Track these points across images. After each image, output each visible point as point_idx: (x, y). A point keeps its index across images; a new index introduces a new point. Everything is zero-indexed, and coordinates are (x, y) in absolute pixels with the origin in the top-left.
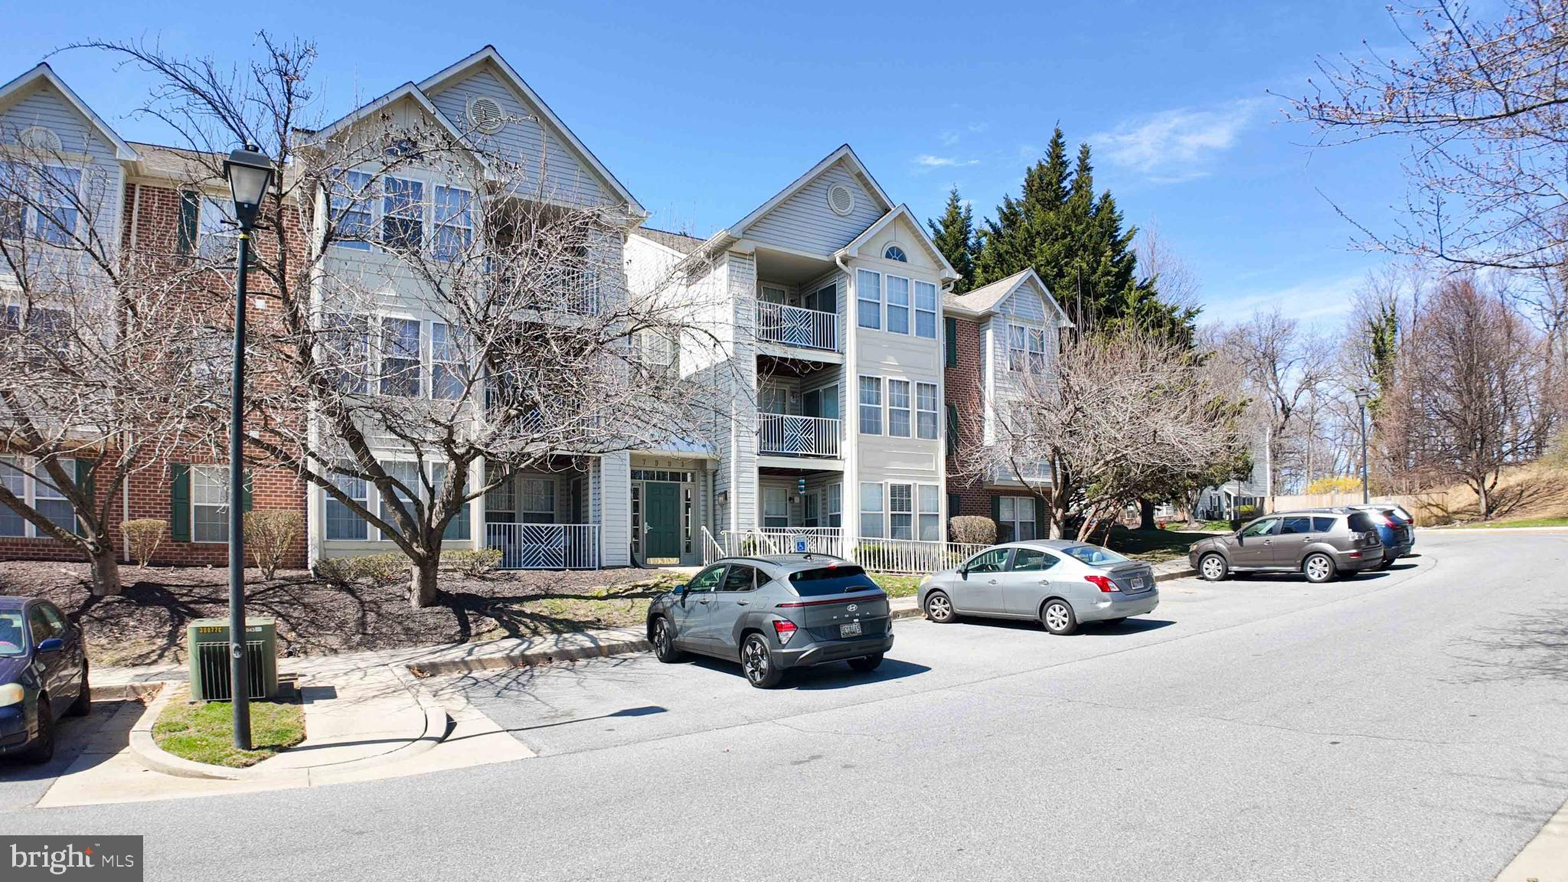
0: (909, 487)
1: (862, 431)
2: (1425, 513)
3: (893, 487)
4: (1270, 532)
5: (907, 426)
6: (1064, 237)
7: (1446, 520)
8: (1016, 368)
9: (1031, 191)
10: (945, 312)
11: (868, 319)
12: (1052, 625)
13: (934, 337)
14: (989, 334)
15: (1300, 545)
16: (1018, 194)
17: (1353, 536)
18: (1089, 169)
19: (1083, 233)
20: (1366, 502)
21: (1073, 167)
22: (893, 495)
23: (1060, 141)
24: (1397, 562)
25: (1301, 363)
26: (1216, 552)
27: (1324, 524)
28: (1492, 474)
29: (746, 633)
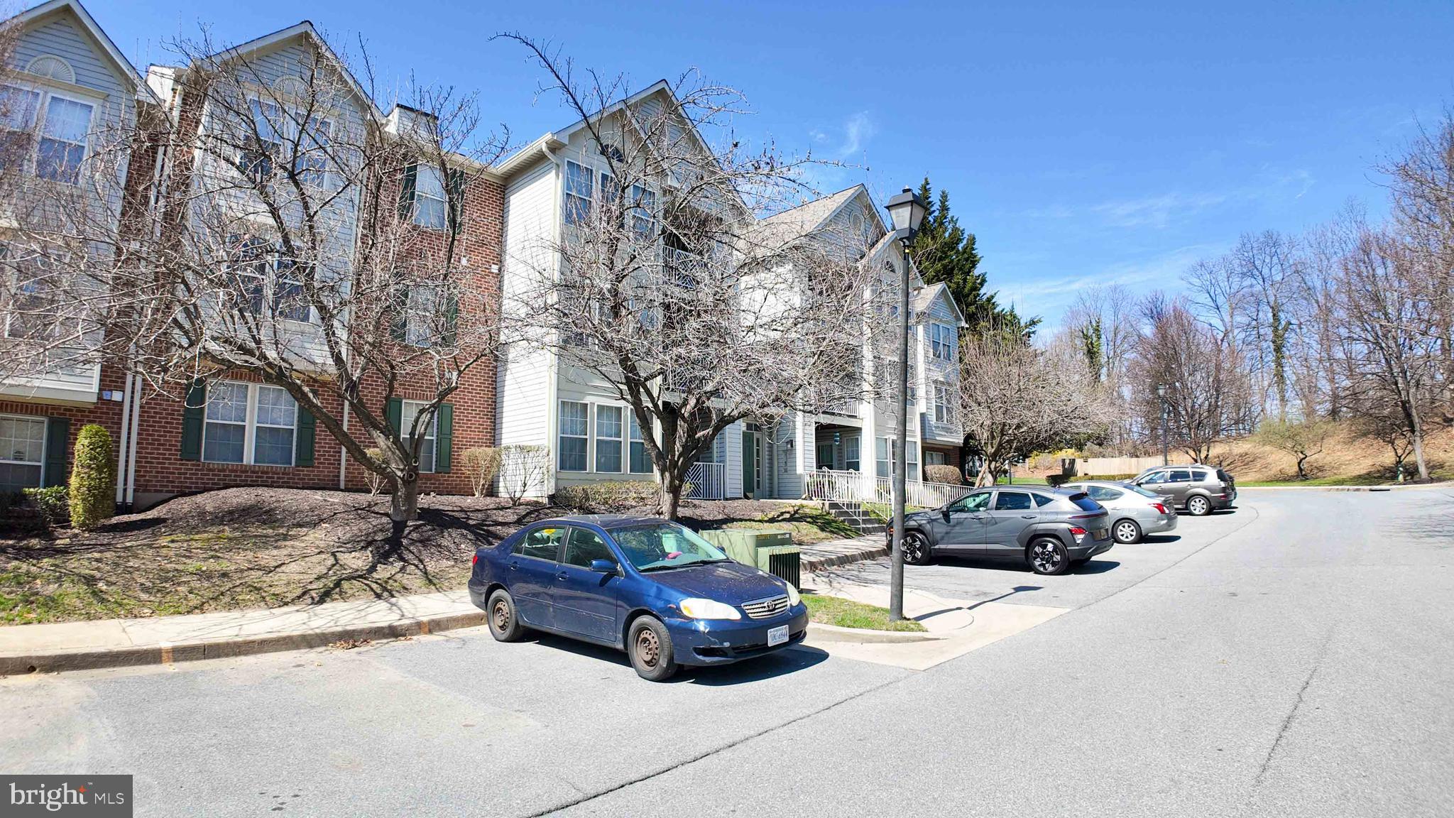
8: (938, 355)
12: (1123, 538)
14: (920, 328)
15: (1184, 490)
17: (1221, 484)
18: (947, 209)
19: (954, 258)
21: (936, 207)
23: (928, 187)
27: (1199, 476)
28: (1206, 447)
29: (1037, 538)
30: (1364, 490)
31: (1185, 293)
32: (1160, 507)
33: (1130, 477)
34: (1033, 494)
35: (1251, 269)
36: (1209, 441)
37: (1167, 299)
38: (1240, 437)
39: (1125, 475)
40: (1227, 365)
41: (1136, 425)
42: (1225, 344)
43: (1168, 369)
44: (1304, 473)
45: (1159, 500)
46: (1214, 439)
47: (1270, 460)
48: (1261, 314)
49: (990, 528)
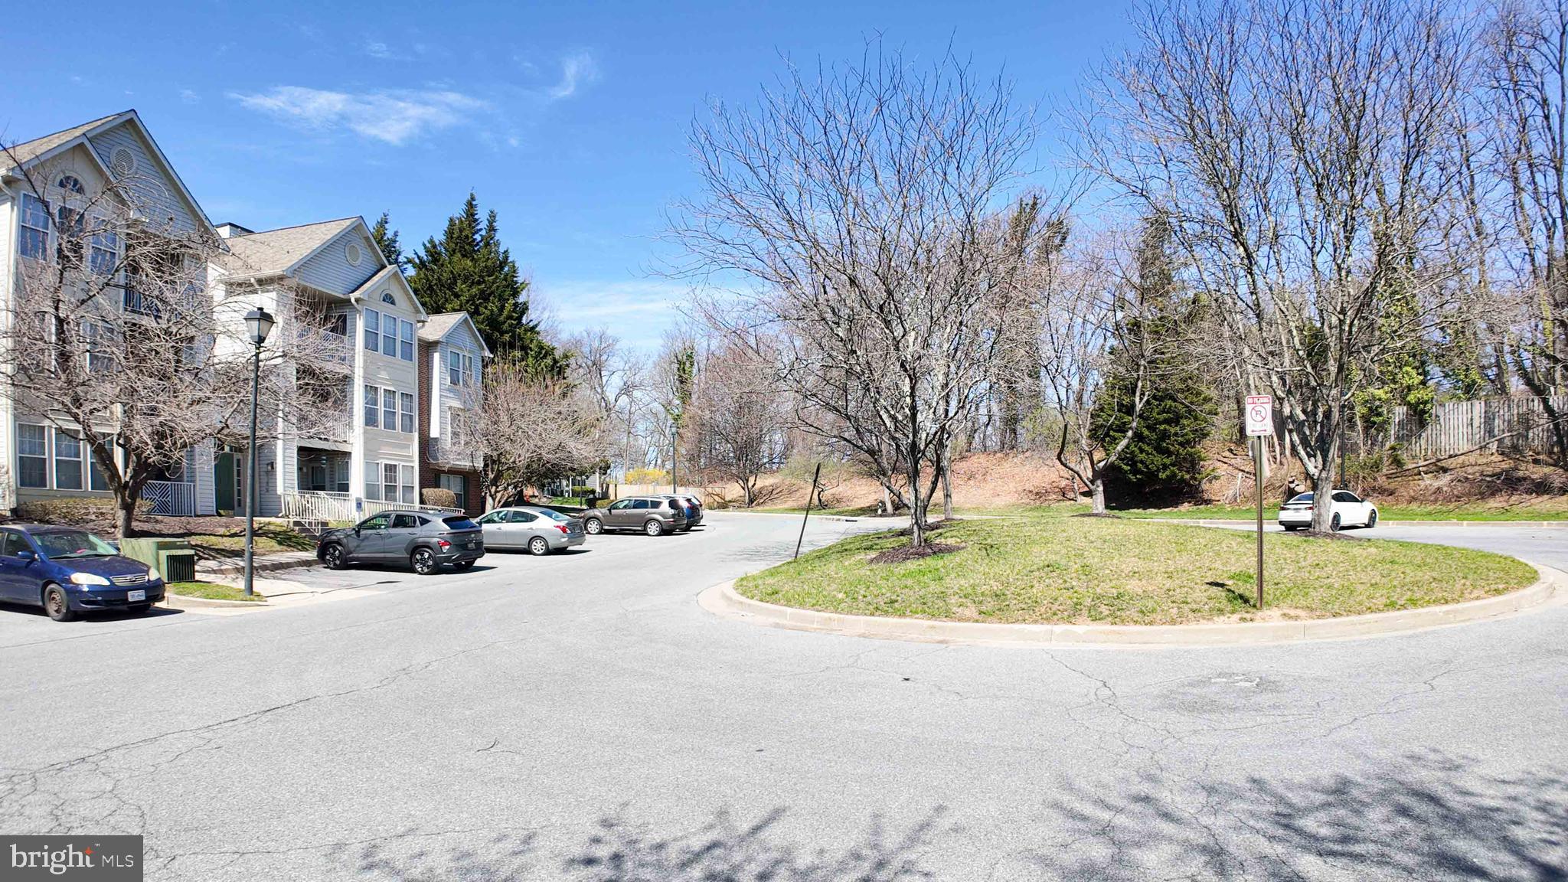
0: (395, 466)
1: (366, 425)
2: (710, 500)
3: (386, 465)
4: (625, 507)
5: (394, 423)
6: (479, 283)
7: (724, 505)
8: (455, 382)
9: (452, 238)
10: (419, 340)
11: (371, 343)
13: (411, 360)
14: (437, 356)
15: (642, 516)
16: (440, 237)
17: (672, 511)
18: (495, 230)
19: (493, 283)
20: (675, 492)
21: (483, 225)
22: (386, 471)
23: (474, 203)
24: (693, 528)
25: (621, 373)
26: (595, 518)
27: (656, 505)
28: (753, 477)
29: (417, 548)
32: (564, 528)
34: (419, 517)
44: (824, 503)
49: (387, 541)
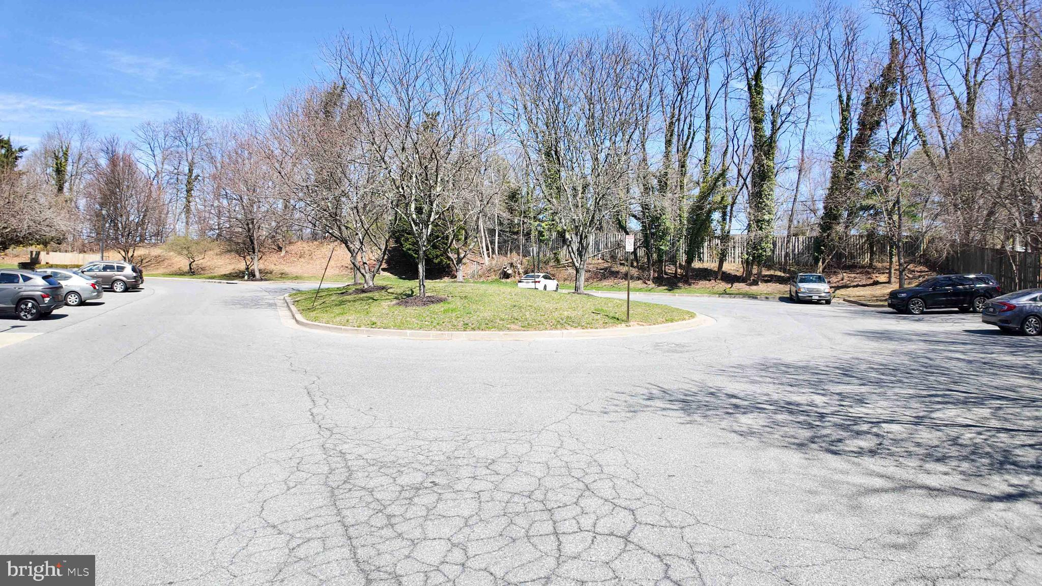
12: (70, 303)
15: (109, 277)
17: (133, 274)
28: (132, 250)
30: (224, 283)
31: (135, 141)
32: (93, 285)
33: (78, 266)
34: (19, 274)
35: (180, 135)
36: (135, 246)
37: (121, 143)
38: (155, 245)
39: (74, 265)
40: (154, 195)
41: (85, 229)
42: (155, 182)
43: (113, 193)
44: (192, 271)
45: (93, 281)
46: (140, 245)
47: (173, 261)
48: (181, 166)
